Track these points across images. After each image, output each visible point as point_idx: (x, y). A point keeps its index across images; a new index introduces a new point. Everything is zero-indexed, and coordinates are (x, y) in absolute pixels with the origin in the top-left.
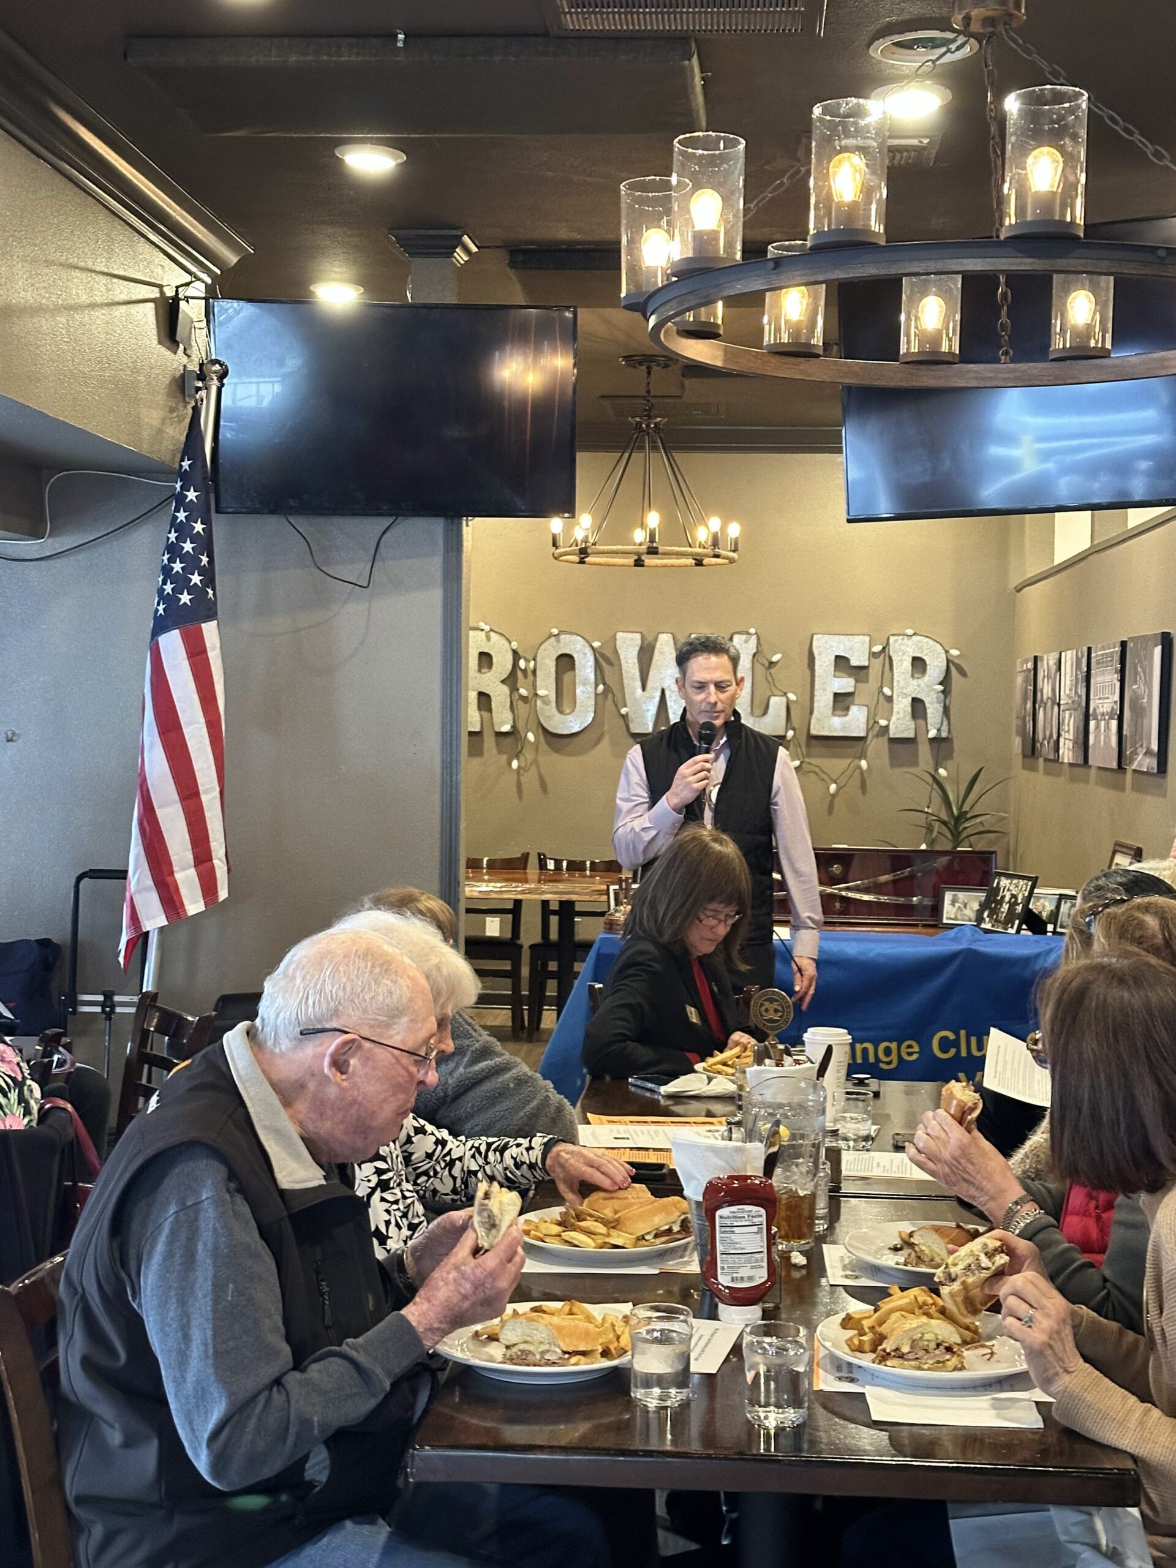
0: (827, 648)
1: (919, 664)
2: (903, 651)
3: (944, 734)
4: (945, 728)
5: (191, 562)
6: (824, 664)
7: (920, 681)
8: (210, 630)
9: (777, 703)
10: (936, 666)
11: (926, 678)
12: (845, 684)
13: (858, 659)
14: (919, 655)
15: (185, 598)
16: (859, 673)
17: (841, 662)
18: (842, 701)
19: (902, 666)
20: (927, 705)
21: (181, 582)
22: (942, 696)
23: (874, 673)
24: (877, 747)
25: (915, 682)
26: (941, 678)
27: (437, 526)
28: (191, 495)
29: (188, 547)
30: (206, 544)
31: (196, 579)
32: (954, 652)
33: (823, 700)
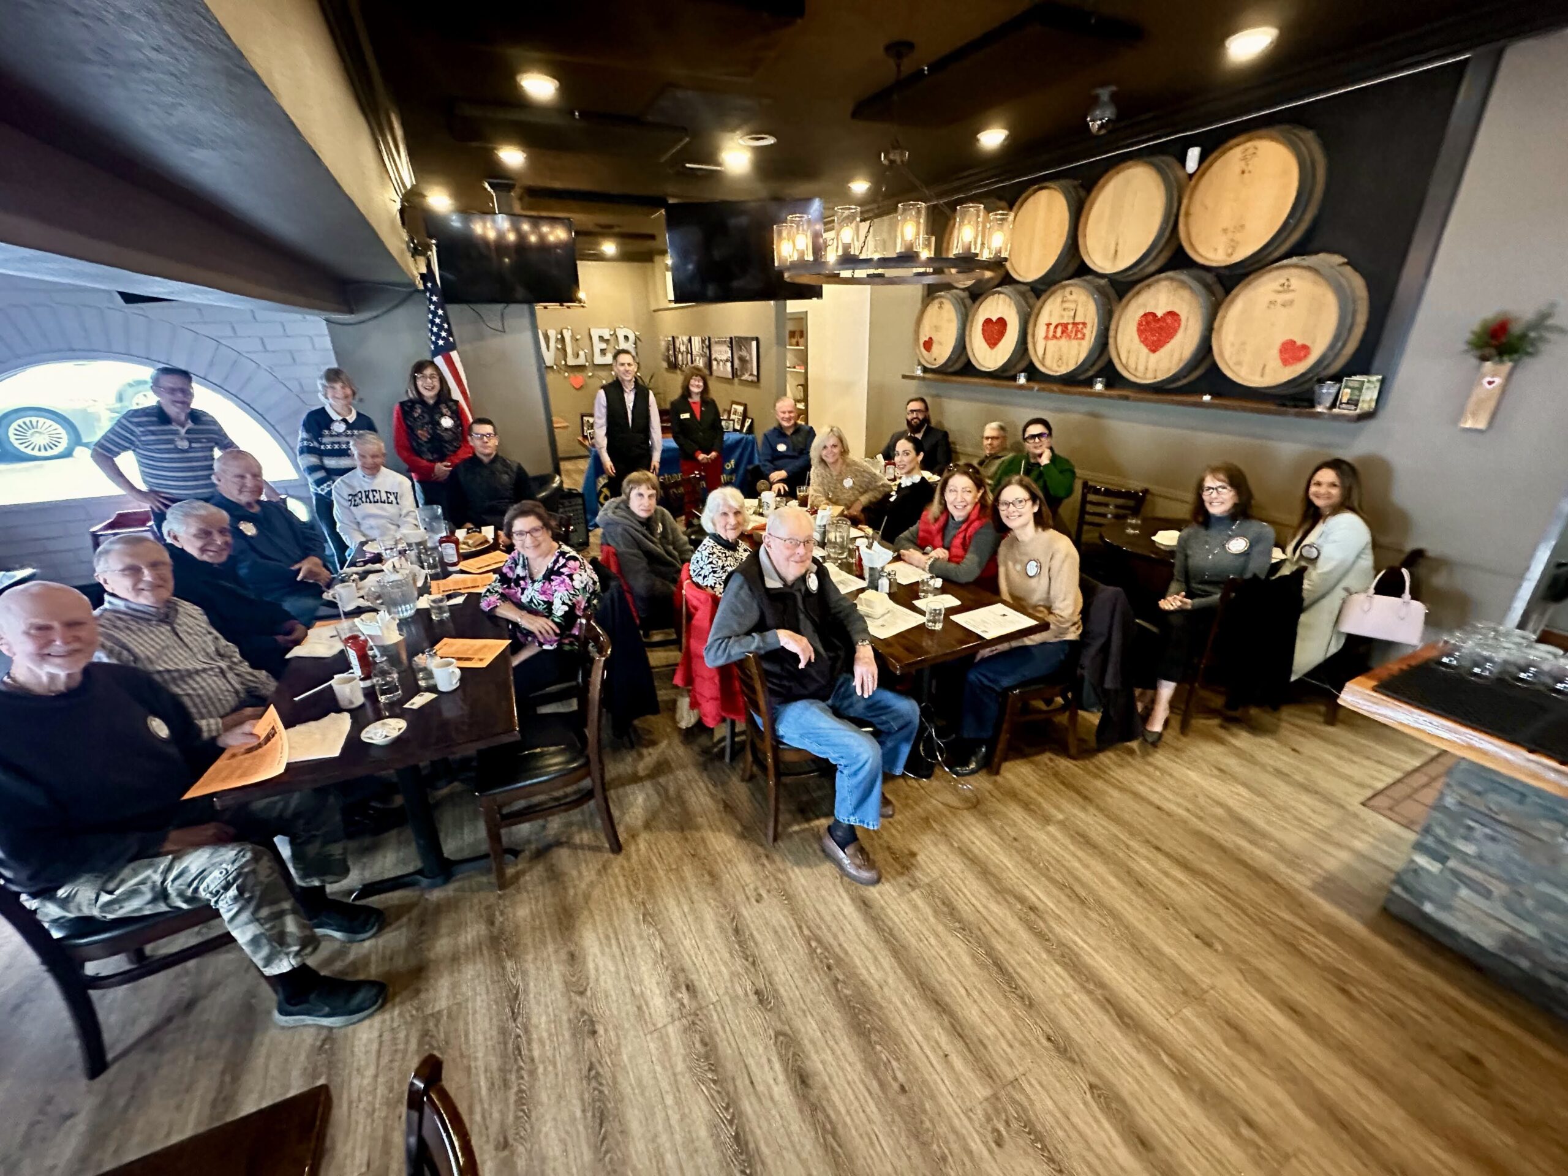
0: (595, 334)
1: (626, 338)
2: (621, 334)
5: (440, 327)
6: (595, 339)
8: (454, 355)
9: (581, 353)
10: (632, 338)
12: (604, 346)
13: (607, 337)
14: (626, 335)
15: (441, 342)
16: (607, 341)
17: (601, 338)
18: (603, 352)
19: (621, 339)
21: (438, 336)
23: (612, 341)
27: (525, 307)
28: (434, 298)
29: (437, 321)
30: (445, 318)
31: (444, 334)
32: (637, 333)
33: (597, 352)
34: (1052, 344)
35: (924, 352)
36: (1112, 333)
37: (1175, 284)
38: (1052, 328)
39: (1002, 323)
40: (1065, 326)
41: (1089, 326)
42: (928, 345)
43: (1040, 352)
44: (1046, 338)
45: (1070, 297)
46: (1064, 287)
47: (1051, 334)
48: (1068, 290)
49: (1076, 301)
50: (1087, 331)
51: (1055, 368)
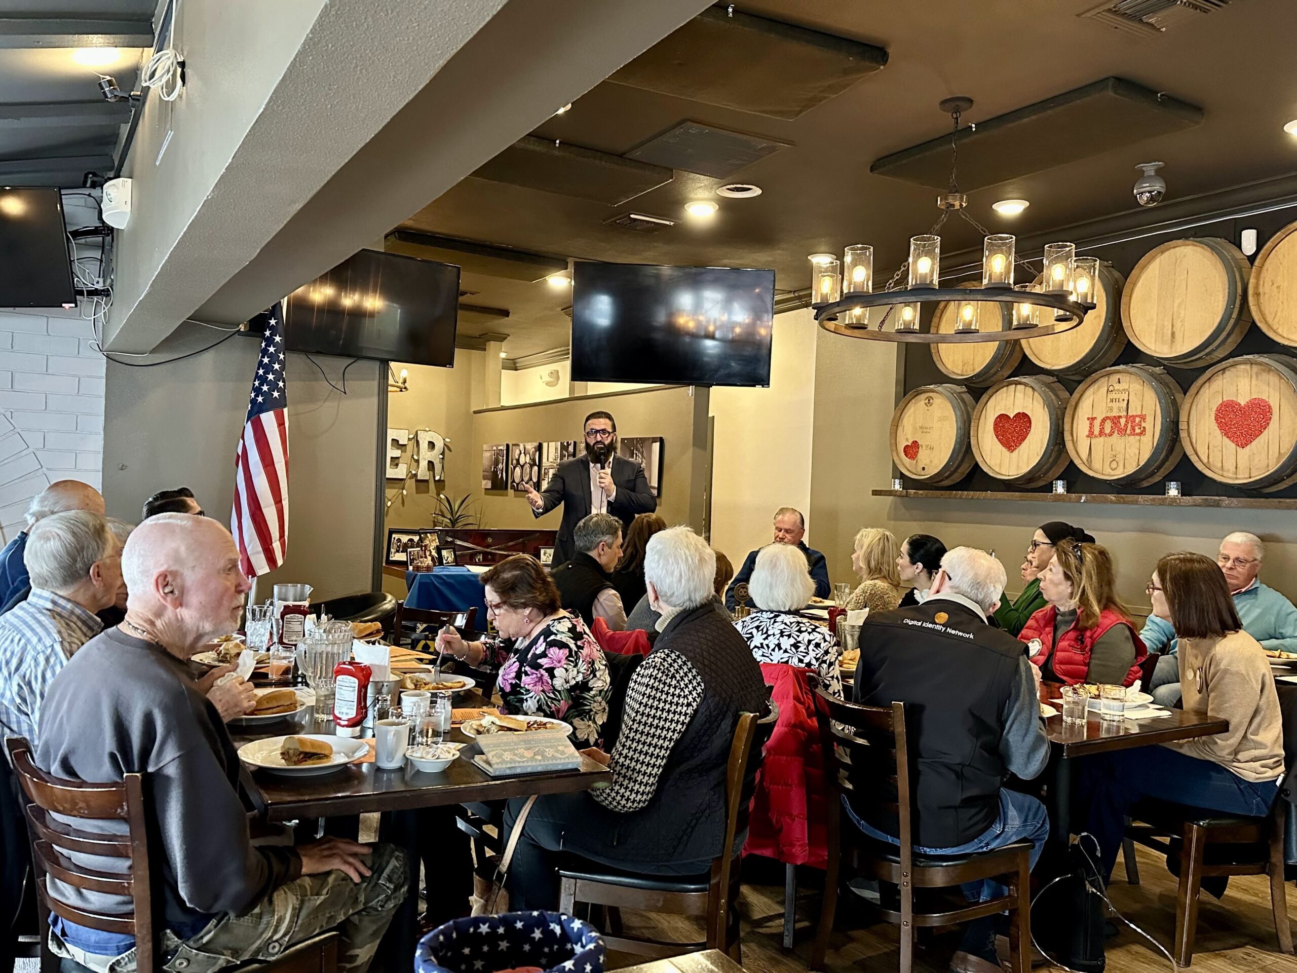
1: (432, 445)
2: (424, 438)
3: (442, 479)
4: (442, 475)
6: (390, 443)
7: (432, 453)
10: (439, 445)
11: (435, 451)
12: (397, 453)
13: (403, 441)
14: (431, 441)
16: (403, 448)
17: (397, 442)
19: (424, 445)
20: (435, 464)
23: (410, 448)
24: (411, 483)
25: (429, 453)
26: (441, 452)
32: (448, 440)
34: (1098, 442)
35: (906, 460)
36: (1183, 426)
37: (1255, 368)
38: (1097, 423)
39: (1023, 420)
40: (1115, 420)
41: (1150, 419)
42: (912, 450)
43: (1084, 454)
44: (1091, 434)
45: (1117, 386)
46: (1109, 374)
47: (1097, 432)
48: (1115, 378)
49: (1127, 391)
50: (1148, 425)
51: (1108, 470)
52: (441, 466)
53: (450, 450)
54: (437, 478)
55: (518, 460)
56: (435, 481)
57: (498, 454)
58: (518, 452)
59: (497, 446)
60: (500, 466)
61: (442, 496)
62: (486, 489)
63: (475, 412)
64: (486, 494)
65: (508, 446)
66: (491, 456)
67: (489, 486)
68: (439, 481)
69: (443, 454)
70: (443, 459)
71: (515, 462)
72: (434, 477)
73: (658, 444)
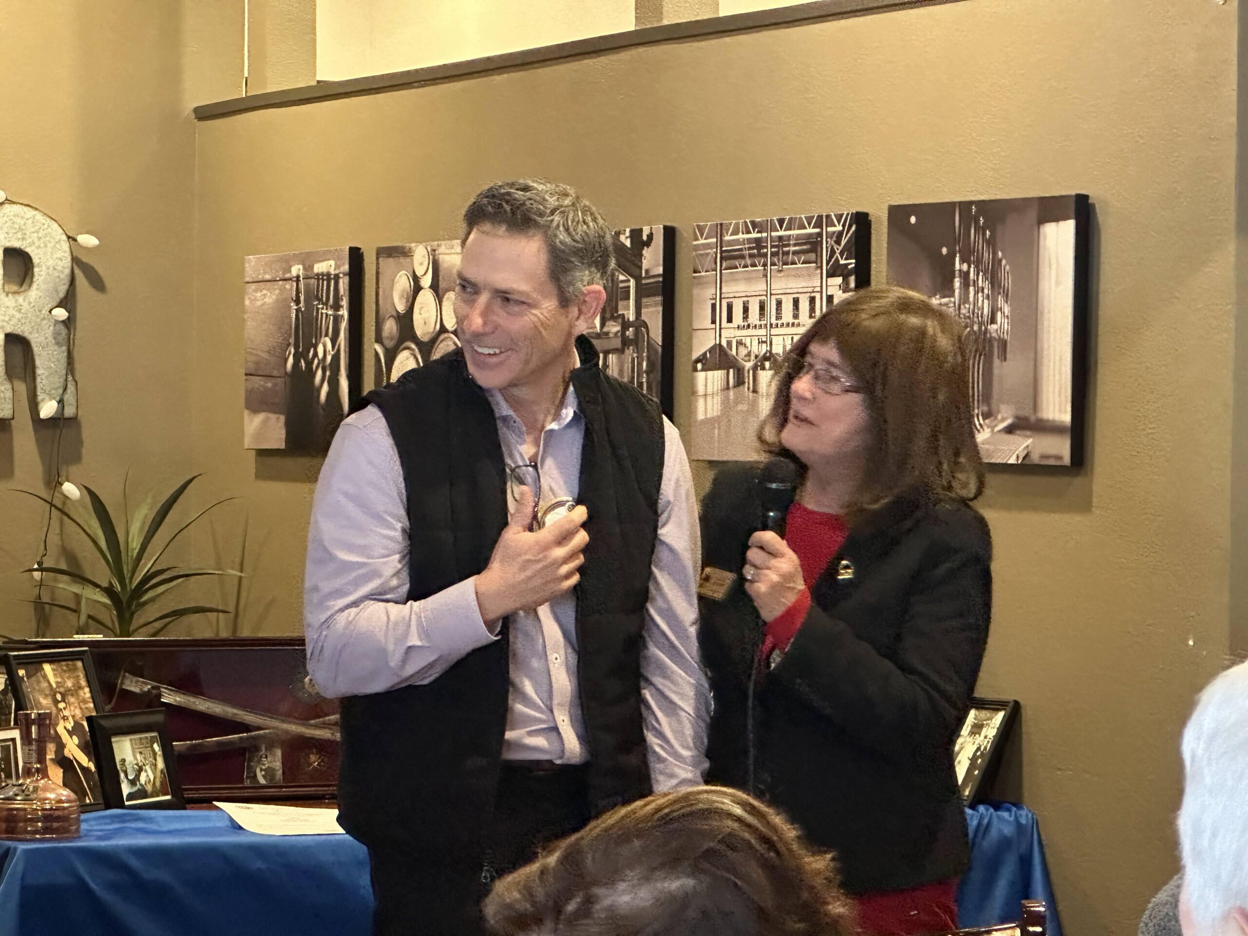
1: (17, 264)
3: (69, 412)
4: (69, 397)
7: (20, 299)
10: (51, 269)
11: (34, 293)
14: (16, 244)
20: (36, 349)
22: (64, 331)
25: (11, 301)
26: (62, 295)
32: (88, 240)
52: (60, 354)
53: (97, 283)
54: (48, 409)
55: (406, 320)
56: (39, 423)
57: (313, 296)
58: (402, 283)
59: (307, 261)
60: (324, 348)
61: (70, 489)
62: (262, 453)
63: (205, 114)
64: (260, 476)
65: (356, 256)
66: (282, 304)
67: (277, 438)
68: (55, 421)
69: (68, 301)
70: (68, 323)
71: (390, 327)
72: (34, 406)
73: (1068, 227)
